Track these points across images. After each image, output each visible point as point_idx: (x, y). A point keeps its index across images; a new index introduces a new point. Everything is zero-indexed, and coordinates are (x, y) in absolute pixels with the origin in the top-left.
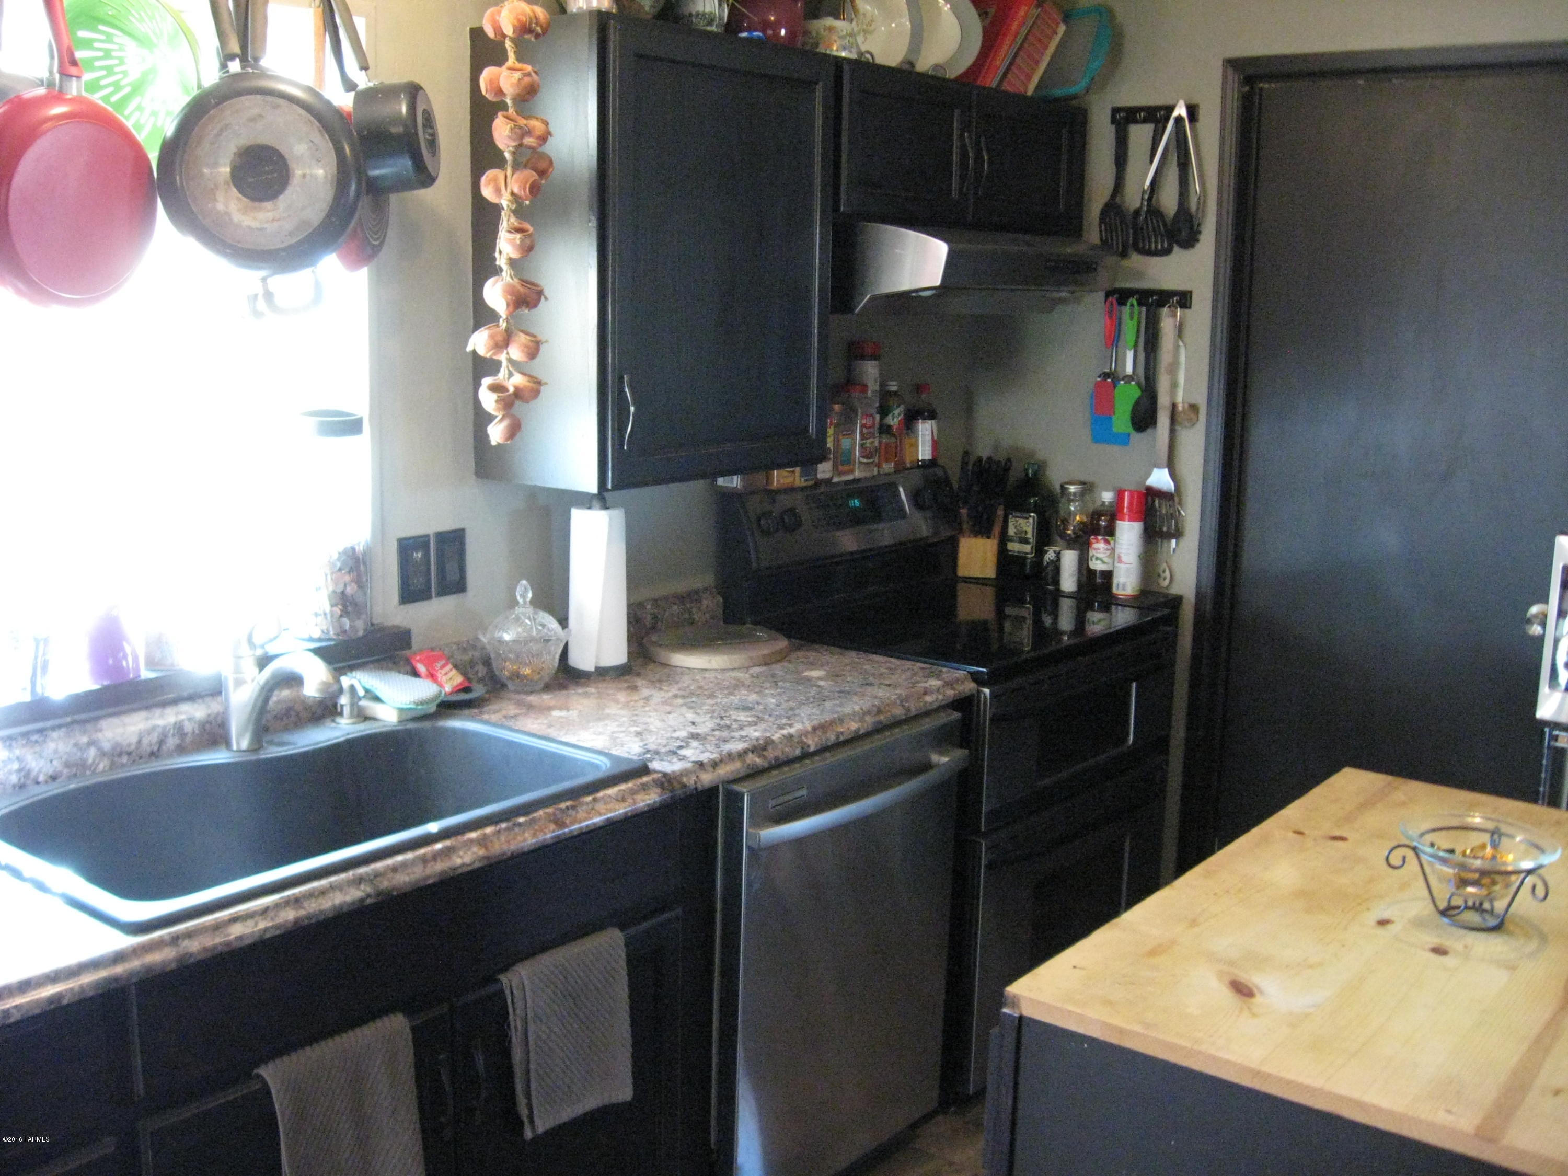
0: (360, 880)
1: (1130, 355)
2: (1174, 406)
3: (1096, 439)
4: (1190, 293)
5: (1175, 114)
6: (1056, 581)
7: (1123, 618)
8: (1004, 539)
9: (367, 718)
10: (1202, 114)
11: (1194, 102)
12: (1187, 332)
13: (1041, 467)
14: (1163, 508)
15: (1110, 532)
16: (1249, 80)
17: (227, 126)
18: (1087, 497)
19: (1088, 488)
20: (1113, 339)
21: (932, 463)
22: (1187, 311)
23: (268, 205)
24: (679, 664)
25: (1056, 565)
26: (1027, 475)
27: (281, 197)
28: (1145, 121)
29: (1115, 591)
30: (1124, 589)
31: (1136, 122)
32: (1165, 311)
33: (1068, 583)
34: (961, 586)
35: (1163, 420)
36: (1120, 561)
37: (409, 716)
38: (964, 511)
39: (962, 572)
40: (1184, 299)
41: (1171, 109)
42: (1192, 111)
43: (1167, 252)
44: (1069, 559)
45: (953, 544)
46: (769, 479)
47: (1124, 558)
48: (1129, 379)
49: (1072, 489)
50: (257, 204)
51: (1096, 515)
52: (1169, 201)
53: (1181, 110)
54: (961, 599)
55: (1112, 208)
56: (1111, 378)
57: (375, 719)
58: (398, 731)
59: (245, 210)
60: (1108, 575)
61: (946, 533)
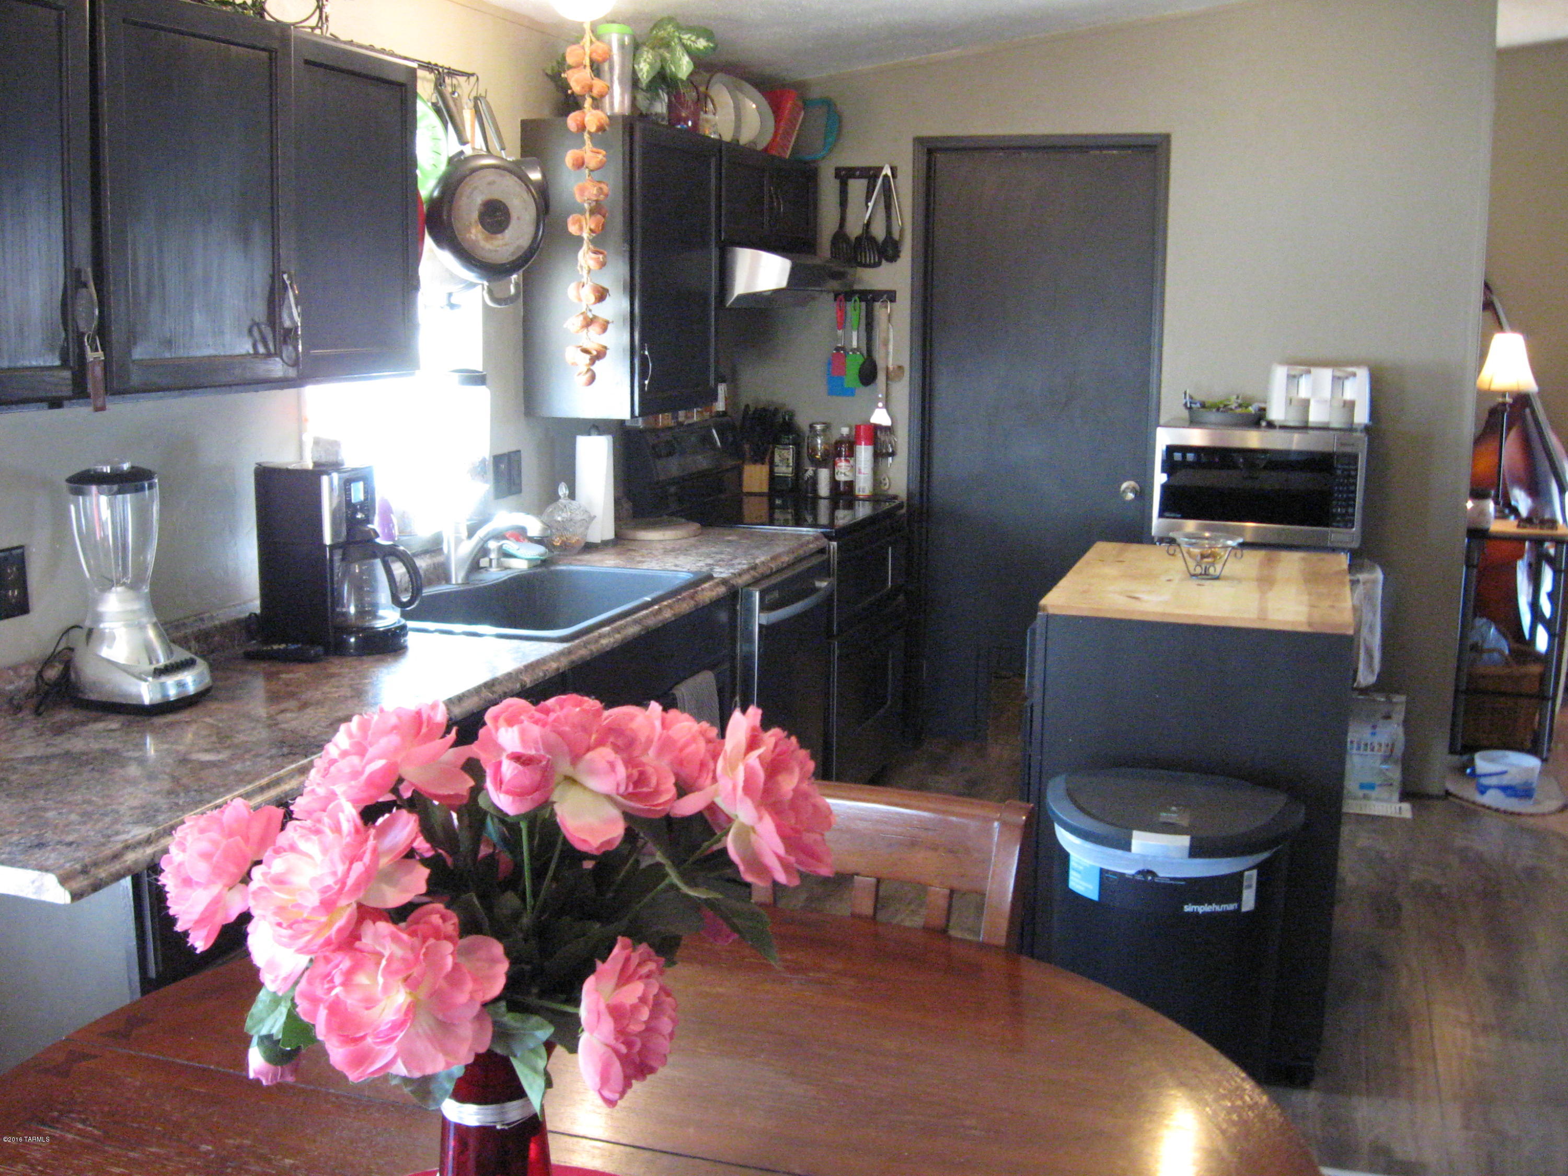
0: (636, 622)
1: (855, 334)
2: (887, 368)
3: (831, 392)
4: (895, 292)
5: (884, 173)
6: (815, 490)
7: (863, 511)
8: (772, 464)
9: (506, 568)
10: (899, 173)
11: (894, 165)
12: (893, 320)
13: (792, 415)
14: (881, 436)
15: (851, 454)
16: (930, 152)
17: (476, 188)
18: (828, 433)
19: (827, 427)
20: (841, 323)
21: (724, 414)
22: (894, 304)
23: (499, 236)
24: (642, 538)
25: (814, 480)
26: (784, 419)
27: (507, 231)
28: (860, 177)
29: (857, 493)
30: (864, 491)
31: (855, 177)
32: (877, 305)
33: (824, 489)
34: (746, 499)
35: (881, 377)
36: (860, 473)
37: (534, 563)
38: (747, 447)
39: (746, 489)
40: (891, 296)
41: (881, 169)
42: (893, 169)
43: (877, 265)
44: (824, 475)
45: (739, 471)
46: (656, 420)
47: (863, 471)
48: (854, 351)
49: (819, 427)
50: (493, 236)
51: (838, 444)
52: (879, 232)
53: (887, 171)
54: (746, 507)
55: (840, 236)
56: (841, 352)
57: (509, 568)
58: (531, 574)
59: (487, 239)
60: (850, 485)
61: (730, 463)
